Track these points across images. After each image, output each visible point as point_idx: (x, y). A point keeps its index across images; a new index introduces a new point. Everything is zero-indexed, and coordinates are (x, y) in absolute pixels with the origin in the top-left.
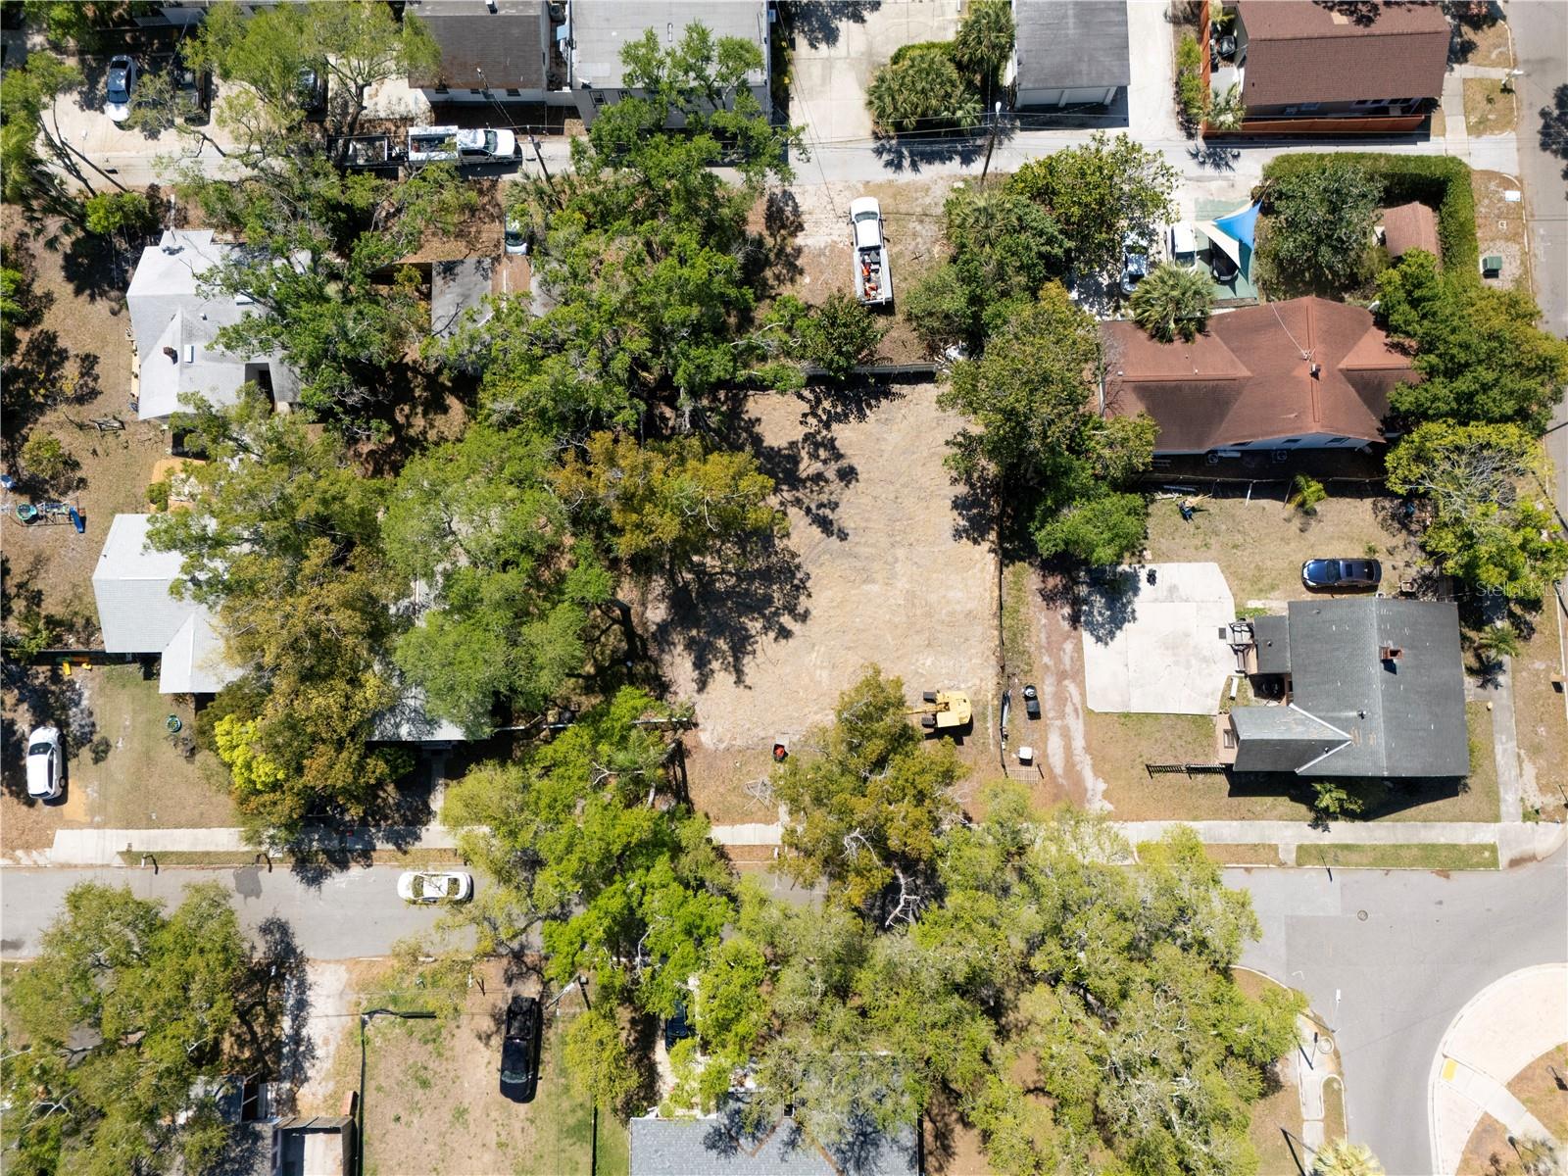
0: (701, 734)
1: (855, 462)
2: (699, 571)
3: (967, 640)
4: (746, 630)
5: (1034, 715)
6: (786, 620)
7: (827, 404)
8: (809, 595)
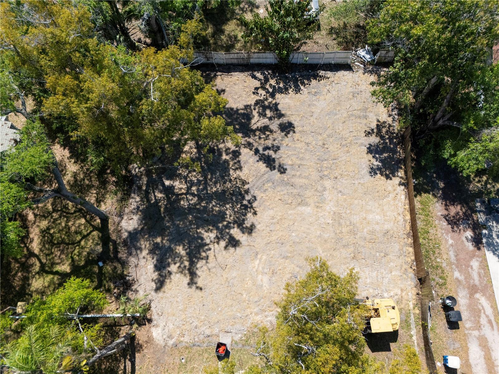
0: (153, 329)
1: (293, 120)
2: (169, 191)
3: (386, 255)
4: (202, 239)
5: (453, 325)
6: (235, 232)
7: (273, 82)
8: (255, 213)
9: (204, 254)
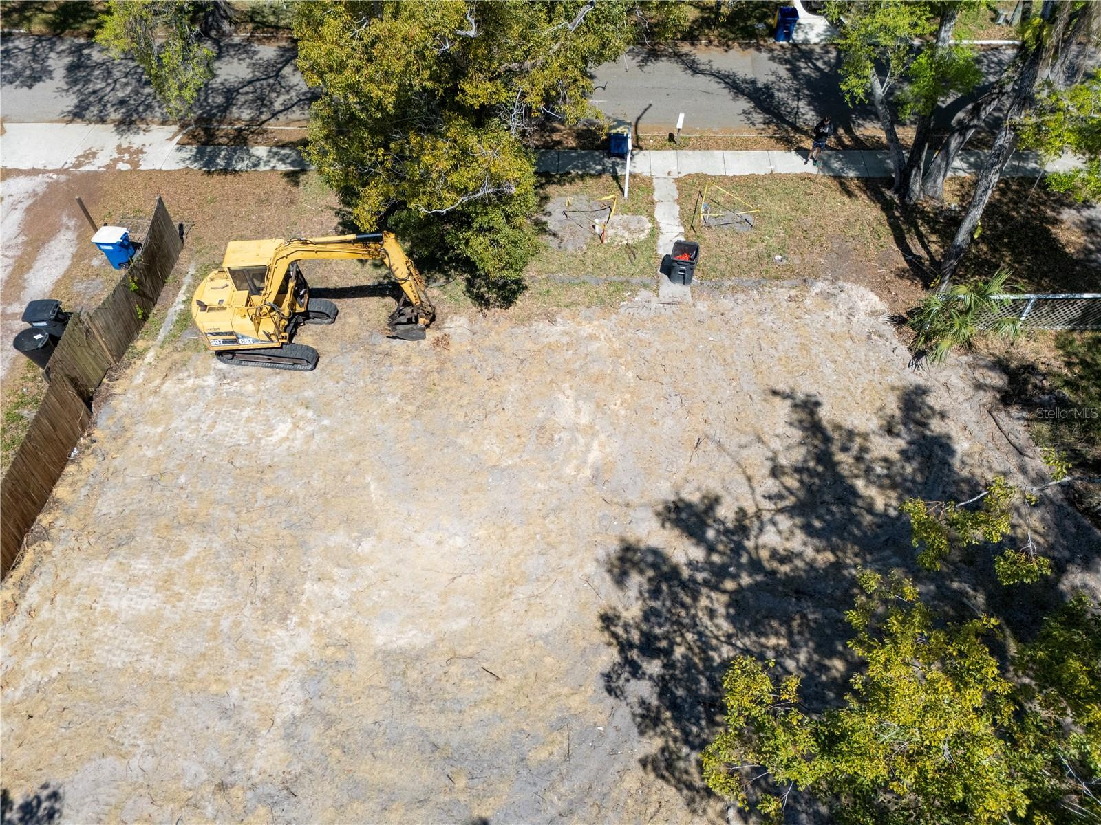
3: (154, 480)
9: (792, 482)
